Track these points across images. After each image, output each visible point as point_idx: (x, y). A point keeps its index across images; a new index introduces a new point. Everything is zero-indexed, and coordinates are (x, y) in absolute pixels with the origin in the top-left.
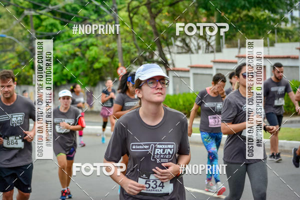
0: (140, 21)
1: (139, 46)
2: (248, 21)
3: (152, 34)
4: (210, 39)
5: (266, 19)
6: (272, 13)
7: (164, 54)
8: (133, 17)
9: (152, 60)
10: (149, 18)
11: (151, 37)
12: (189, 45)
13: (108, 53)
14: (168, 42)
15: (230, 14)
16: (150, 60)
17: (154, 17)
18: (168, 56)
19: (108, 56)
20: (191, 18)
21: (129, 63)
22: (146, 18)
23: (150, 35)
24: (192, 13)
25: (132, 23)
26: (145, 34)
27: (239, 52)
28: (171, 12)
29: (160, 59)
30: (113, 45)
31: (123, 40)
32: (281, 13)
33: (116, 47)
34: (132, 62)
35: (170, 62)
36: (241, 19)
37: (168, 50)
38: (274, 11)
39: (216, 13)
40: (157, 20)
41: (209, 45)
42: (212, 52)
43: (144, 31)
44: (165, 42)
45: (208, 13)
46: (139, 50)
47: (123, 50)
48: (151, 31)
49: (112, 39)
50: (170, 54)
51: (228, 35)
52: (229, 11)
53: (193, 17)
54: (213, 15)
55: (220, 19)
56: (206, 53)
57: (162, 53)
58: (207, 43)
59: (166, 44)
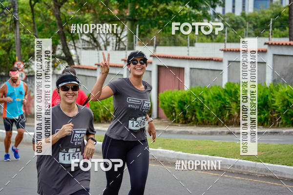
0: (42, 9)
2: (166, 16)
3: (55, 25)
4: (121, 34)
5: (186, 14)
6: (194, 8)
7: (68, 49)
8: (34, 4)
9: (54, 55)
10: (53, 7)
11: (55, 29)
12: (97, 40)
13: (4, 45)
14: (73, 36)
15: (146, 7)
17: (58, 6)
18: (73, 52)
19: (3, 48)
20: (101, 10)
21: (27, 57)
22: (49, 7)
23: (53, 26)
25: (33, 11)
26: (48, 25)
27: (155, 51)
29: (63, 55)
30: (10, 36)
31: (22, 31)
32: (204, 8)
33: (14, 38)
35: (74, 58)
36: (158, 12)
37: (73, 44)
38: (195, 6)
39: (129, 5)
40: (62, 10)
41: (119, 41)
42: (124, 49)
43: (47, 22)
44: (70, 35)
45: (121, 5)
47: (21, 42)
48: (54, 21)
49: (8, 28)
50: (75, 49)
51: (142, 30)
52: (145, 4)
53: (103, 9)
54: (126, 7)
55: (134, 11)
56: (116, 50)
57: (66, 47)
58: (118, 39)
59: (71, 38)
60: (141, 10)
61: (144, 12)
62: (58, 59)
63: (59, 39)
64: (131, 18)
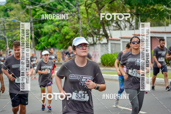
0: (92, 11)
1: (91, 26)
2: (154, 12)
4: (132, 22)
5: (164, 10)
7: (106, 31)
8: (88, 9)
9: (99, 34)
10: (97, 10)
12: (120, 25)
13: (74, 30)
14: (108, 24)
15: (143, 7)
16: (98, 34)
17: (100, 9)
18: (108, 32)
19: (74, 32)
20: (121, 10)
21: (86, 36)
22: (95, 10)
23: (98, 20)
24: (122, 7)
28: (110, 6)
29: (103, 34)
30: (77, 26)
31: (83, 23)
33: (79, 27)
34: (87, 35)
35: (109, 35)
36: (150, 10)
37: (108, 28)
38: (168, 6)
39: (135, 7)
40: (102, 11)
42: (133, 29)
43: (95, 18)
44: (106, 23)
45: (131, 7)
46: (91, 29)
47: (82, 28)
48: (98, 17)
49: (76, 22)
50: (109, 30)
51: (142, 20)
52: (143, 6)
53: (122, 10)
54: (133, 8)
55: (138, 10)
56: (129, 30)
57: (104, 30)
58: (130, 24)
59: (107, 25)
60: (141, 10)
61: (143, 10)
62: (101, 36)
63: (101, 26)
64: (136, 13)
